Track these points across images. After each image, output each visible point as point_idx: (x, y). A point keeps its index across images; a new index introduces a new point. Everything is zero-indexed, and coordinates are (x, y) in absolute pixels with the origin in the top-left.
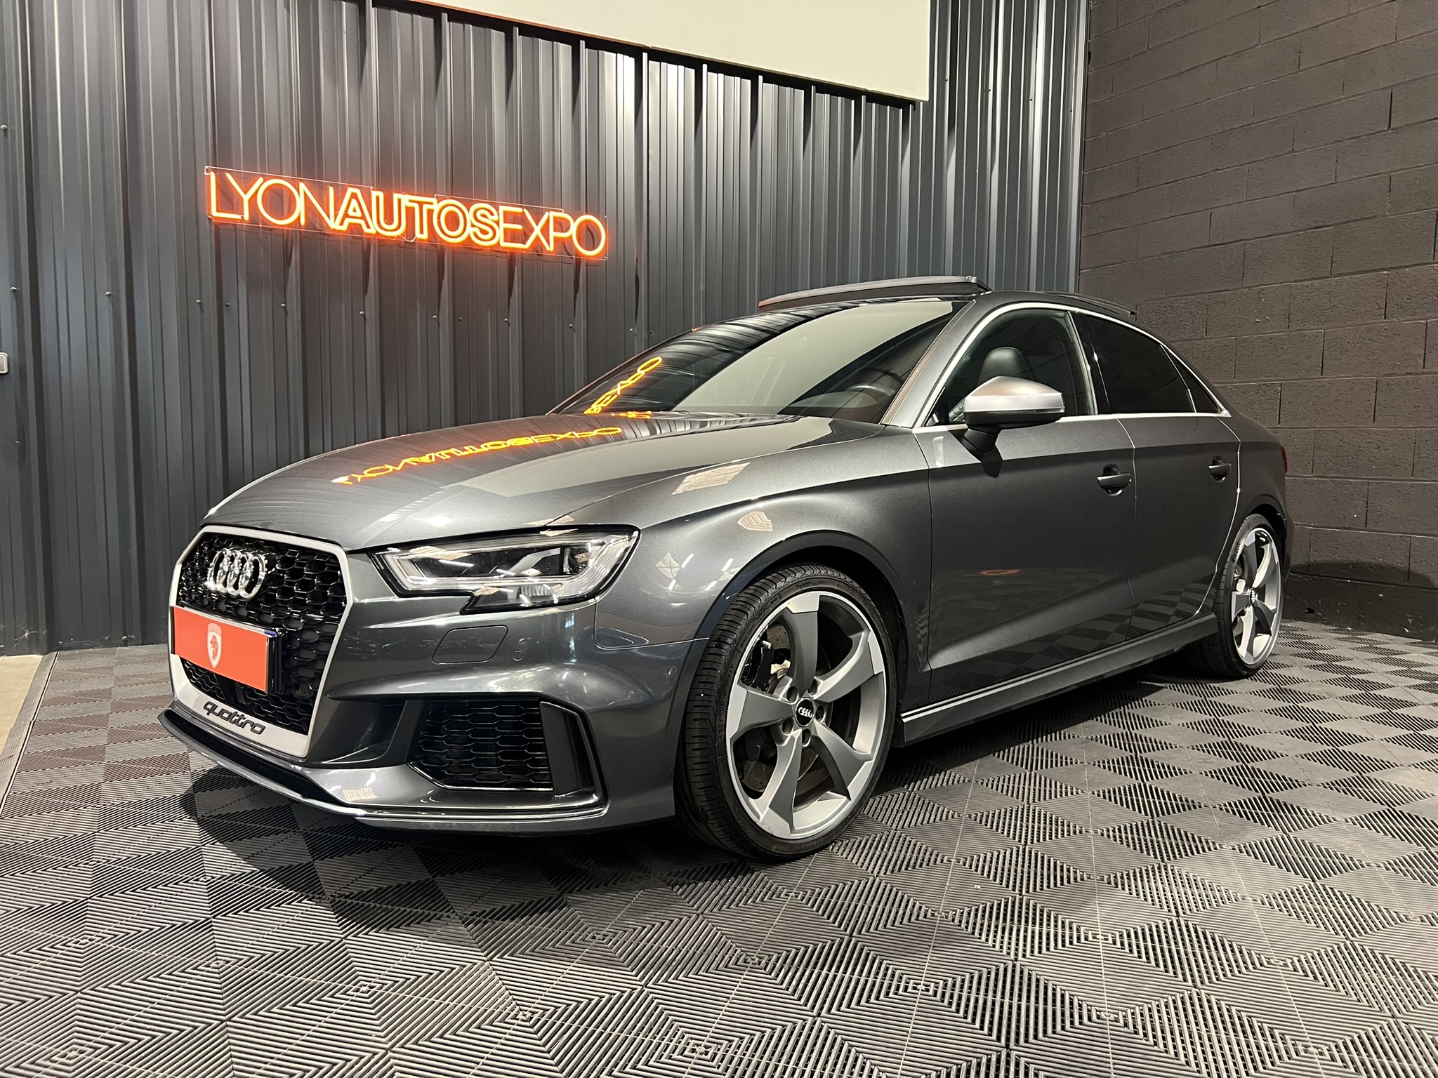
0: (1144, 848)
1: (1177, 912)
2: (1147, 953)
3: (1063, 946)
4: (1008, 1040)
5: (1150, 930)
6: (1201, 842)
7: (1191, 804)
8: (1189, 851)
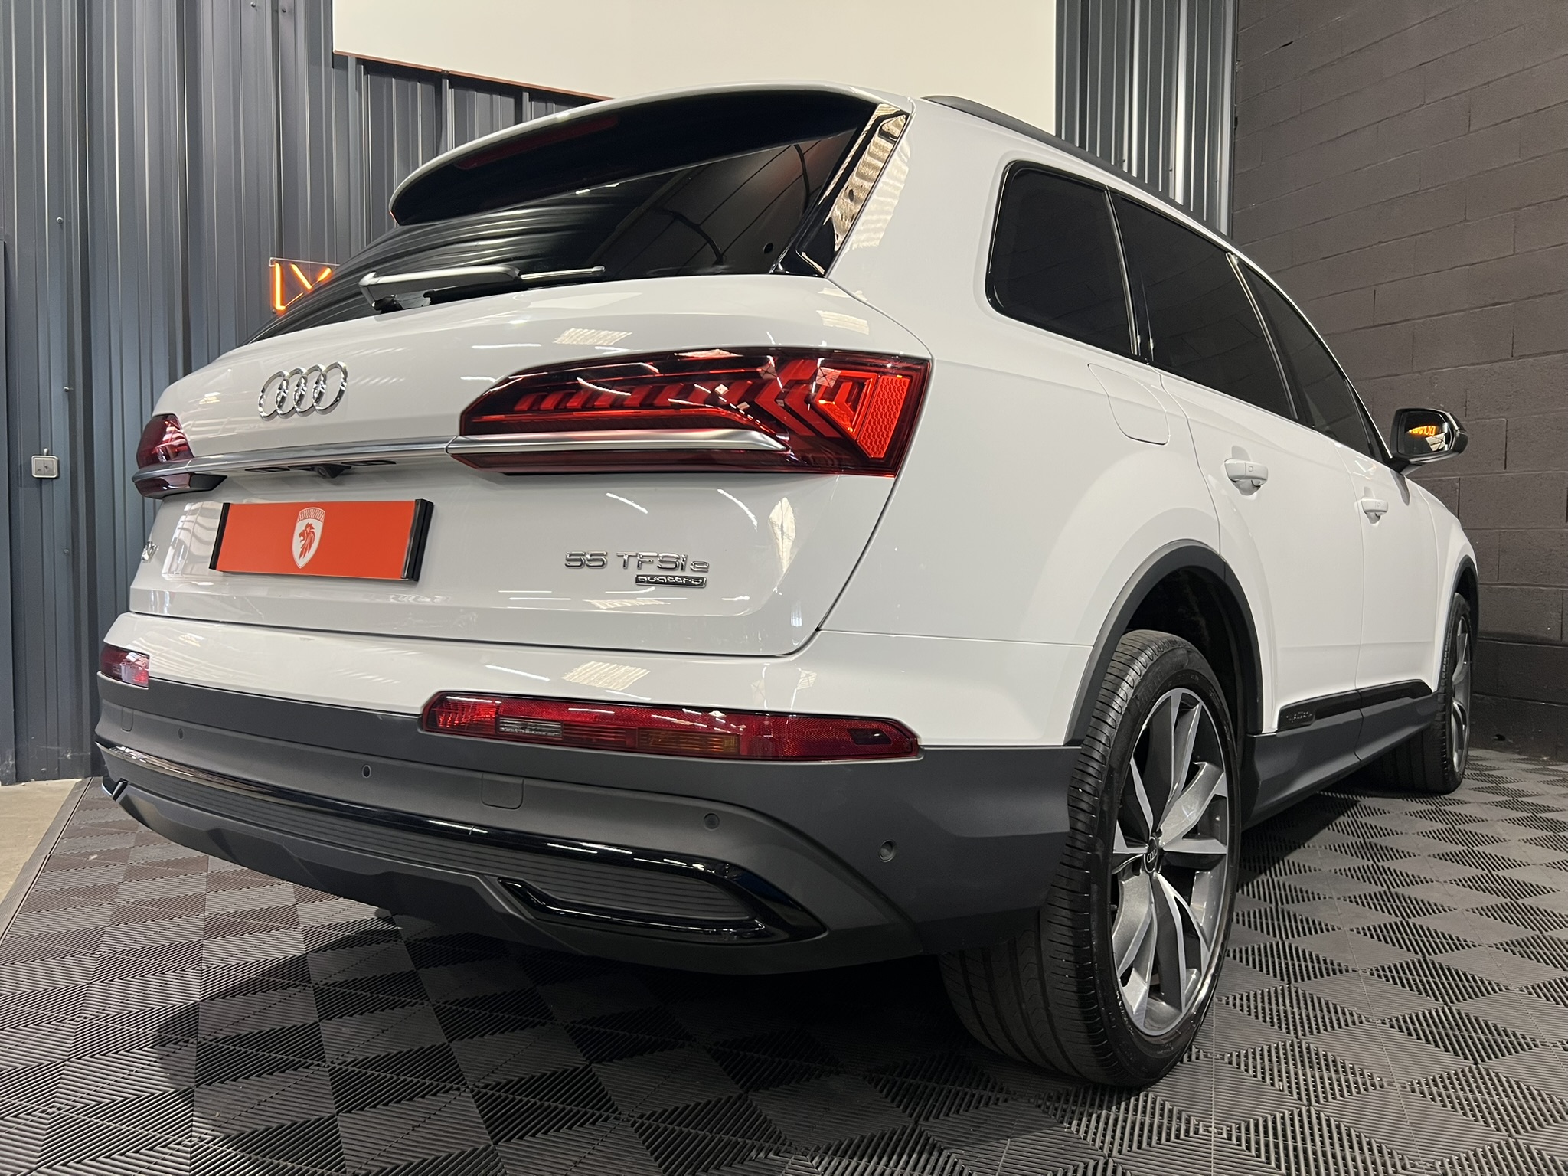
1: (1309, 1100)
2: (1267, 1151)
3: (1168, 1140)
5: (1274, 1122)
6: (1344, 1014)
7: (1336, 967)
8: (1328, 1025)
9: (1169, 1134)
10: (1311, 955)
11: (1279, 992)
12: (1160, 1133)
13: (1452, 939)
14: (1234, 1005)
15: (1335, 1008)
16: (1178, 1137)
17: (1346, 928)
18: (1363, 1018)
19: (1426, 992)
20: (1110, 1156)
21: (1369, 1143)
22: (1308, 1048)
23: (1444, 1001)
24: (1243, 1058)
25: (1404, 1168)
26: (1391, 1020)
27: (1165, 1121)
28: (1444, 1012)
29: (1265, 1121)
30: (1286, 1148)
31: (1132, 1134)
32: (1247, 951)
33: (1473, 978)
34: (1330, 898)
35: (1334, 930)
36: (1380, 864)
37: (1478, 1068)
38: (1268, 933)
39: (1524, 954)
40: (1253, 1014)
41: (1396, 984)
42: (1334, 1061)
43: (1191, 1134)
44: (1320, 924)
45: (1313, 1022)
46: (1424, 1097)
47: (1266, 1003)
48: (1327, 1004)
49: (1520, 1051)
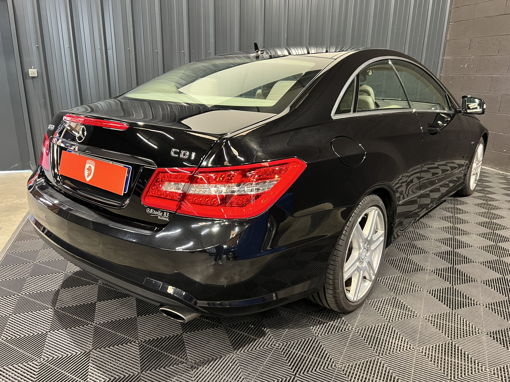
0: (392, 288)
1: (389, 320)
2: (368, 338)
4: (297, 371)
5: (375, 327)
6: (416, 287)
7: (421, 268)
8: (409, 290)
9: (339, 329)
10: (414, 263)
11: (398, 277)
12: (336, 329)
13: (466, 259)
14: (381, 281)
15: (414, 284)
16: (342, 330)
17: (431, 252)
18: (422, 289)
19: (448, 280)
20: (317, 336)
21: (402, 338)
22: (398, 300)
23: (452, 284)
24: (375, 302)
25: (410, 348)
26: (430, 291)
27: (340, 325)
28: (450, 288)
29: (372, 327)
30: (374, 337)
31: (327, 328)
32: (394, 259)
33: (467, 275)
34: (432, 239)
35: (427, 253)
37: (452, 312)
38: (404, 253)
39: (489, 267)
41: (439, 276)
42: (404, 305)
43: (346, 330)
44: (423, 250)
45: (404, 289)
46: (429, 322)
47: (392, 281)
48: (412, 283)
49: (470, 306)
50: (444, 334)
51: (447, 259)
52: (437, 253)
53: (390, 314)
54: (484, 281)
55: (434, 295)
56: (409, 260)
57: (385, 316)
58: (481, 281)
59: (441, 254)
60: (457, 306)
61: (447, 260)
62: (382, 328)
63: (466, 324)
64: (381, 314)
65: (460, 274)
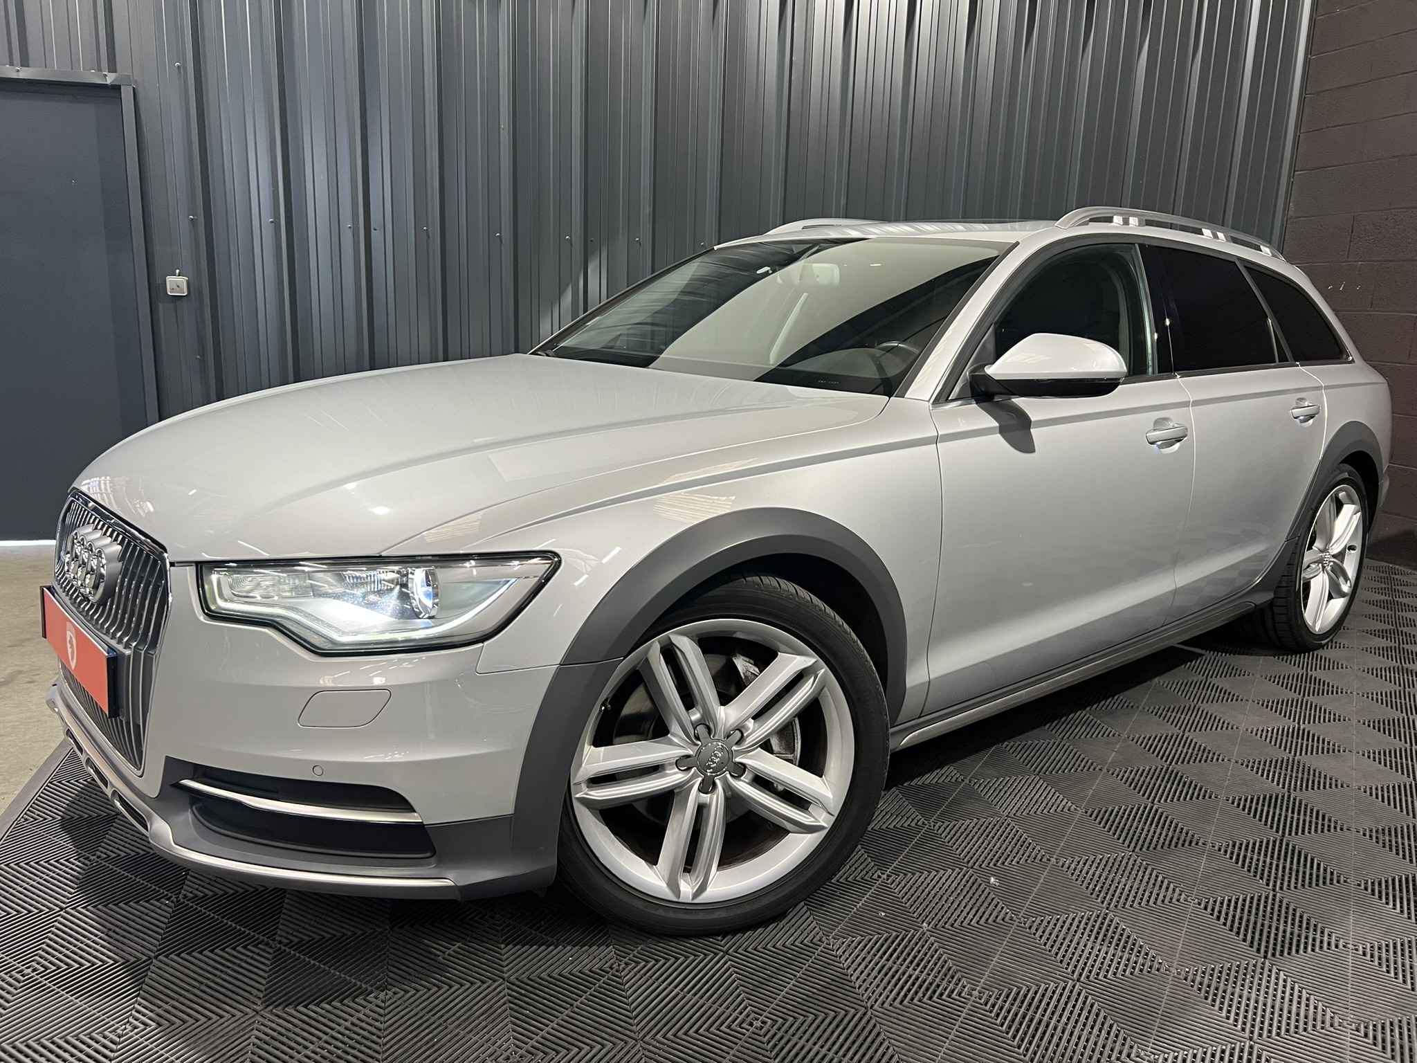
0: (1098, 889)
1: (1080, 975)
2: (1013, 1021)
3: (930, 998)
6: (1167, 888)
7: (1188, 839)
8: (1146, 898)
9: (934, 992)
10: (1171, 822)
11: (1119, 859)
12: (927, 989)
13: (1323, 820)
15: (1162, 882)
16: (942, 994)
17: (1222, 797)
18: (1183, 896)
19: (1262, 874)
20: (871, 1008)
21: (1111, 1026)
22: (1111, 921)
23: (1275, 886)
24: (1045, 923)
25: (1129, 1056)
26: (1207, 902)
27: (938, 980)
28: (1267, 898)
29: (1028, 991)
30: (1031, 1020)
31: (902, 988)
32: (1113, 811)
33: (1319, 865)
34: (1229, 760)
35: (1210, 797)
36: (1302, 727)
37: (1264, 963)
38: (1143, 795)
39: (1387, 844)
40: (1081, 879)
41: (1237, 863)
42: (1129, 937)
43: (954, 995)
44: (1200, 790)
45: (1133, 893)
46: (1192, 986)
47: (1100, 869)
48: (1157, 876)
49: (1317, 950)
50: (1231, 1021)
51: (1267, 818)
52: (1240, 800)
53: (1083, 959)
54: (1366, 883)
55: (1216, 913)
56: (1155, 815)
57: (1068, 964)
58: (1356, 883)
59: (1252, 802)
60: (1279, 948)
61: (1266, 821)
62: (1056, 997)
63: (1300, 997)
64: (1059, 957)
65: (1299, 860)
